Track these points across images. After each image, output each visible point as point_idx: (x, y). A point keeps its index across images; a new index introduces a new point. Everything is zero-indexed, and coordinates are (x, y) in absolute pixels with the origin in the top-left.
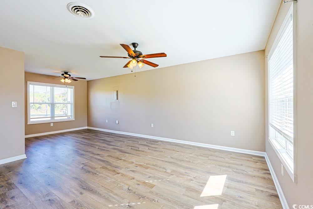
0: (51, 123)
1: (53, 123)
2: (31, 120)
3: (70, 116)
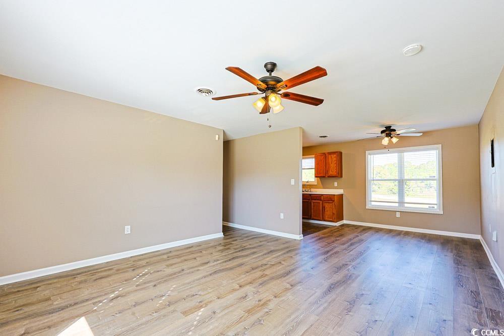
0: (396, 211)
1: (399, 213)
2: (373, 203)
3: (437, 204)
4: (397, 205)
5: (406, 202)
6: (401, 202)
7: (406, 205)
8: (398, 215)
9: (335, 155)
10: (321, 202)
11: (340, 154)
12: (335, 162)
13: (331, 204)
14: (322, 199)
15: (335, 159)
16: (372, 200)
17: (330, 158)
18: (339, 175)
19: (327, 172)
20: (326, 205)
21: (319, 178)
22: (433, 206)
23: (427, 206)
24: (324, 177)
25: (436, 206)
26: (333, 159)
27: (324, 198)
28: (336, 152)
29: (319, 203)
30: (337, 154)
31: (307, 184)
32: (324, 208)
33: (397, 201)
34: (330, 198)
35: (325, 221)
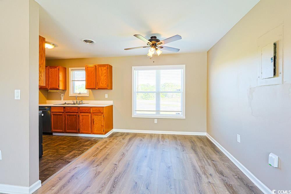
0: (154, 118)
1: (157, 119)
2: (138, 112)
3: (181, 111)
4: (155, 113)
5: (161, 110)
6: (158, 111)
7: (161, 113)
8: (156, 121)
9: (105, 68)
10: (90, 115)
11: (110, 68)
12: (105, 74)
13: (100, 116)
14: (91, 112)
15: (105, 71)
16: (137, 110)
17: (100, 71)
18: (109, 87)
19: (97, 83)
20: (95, 118)
21: (90, 90)
22: (179, 112)
23: (174, 113)
24: (94, 89)
25: (180, 113)
26: (103, 72)
27: (93, 111)
28: (106, 65)
29: (88, 115)
30: (107, 66)
31: (80, 95)
32: (93, 121)
33: (155, 110)
34: (99, 111)
35: (93, 134)
